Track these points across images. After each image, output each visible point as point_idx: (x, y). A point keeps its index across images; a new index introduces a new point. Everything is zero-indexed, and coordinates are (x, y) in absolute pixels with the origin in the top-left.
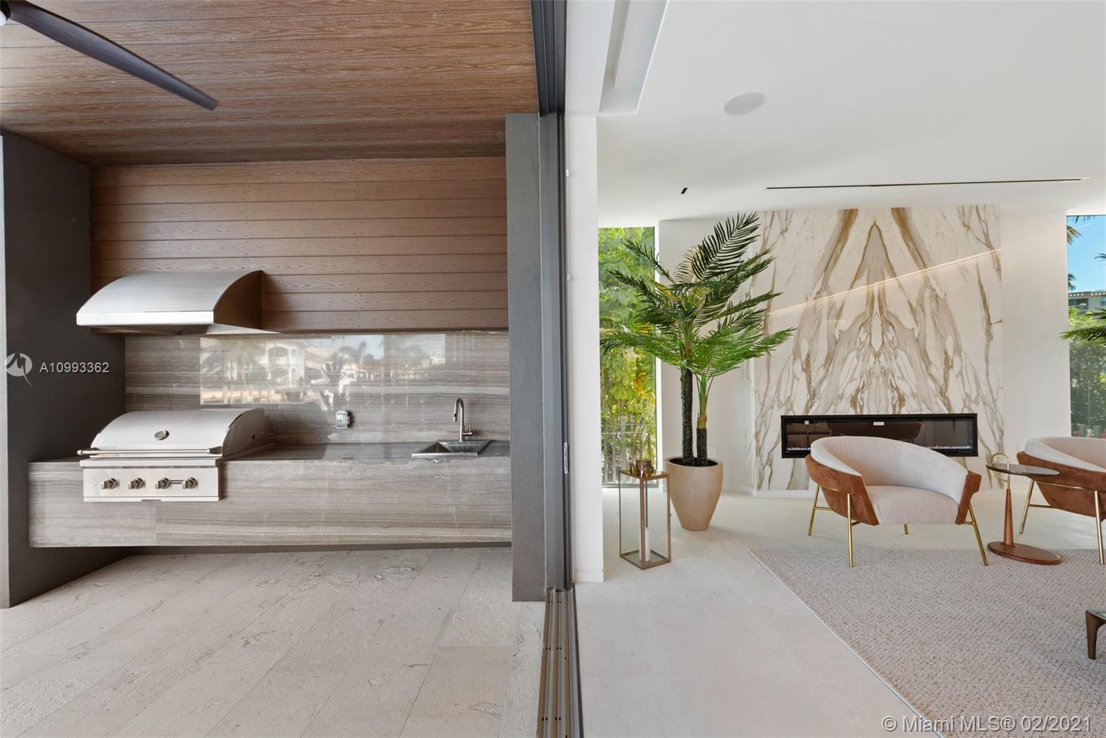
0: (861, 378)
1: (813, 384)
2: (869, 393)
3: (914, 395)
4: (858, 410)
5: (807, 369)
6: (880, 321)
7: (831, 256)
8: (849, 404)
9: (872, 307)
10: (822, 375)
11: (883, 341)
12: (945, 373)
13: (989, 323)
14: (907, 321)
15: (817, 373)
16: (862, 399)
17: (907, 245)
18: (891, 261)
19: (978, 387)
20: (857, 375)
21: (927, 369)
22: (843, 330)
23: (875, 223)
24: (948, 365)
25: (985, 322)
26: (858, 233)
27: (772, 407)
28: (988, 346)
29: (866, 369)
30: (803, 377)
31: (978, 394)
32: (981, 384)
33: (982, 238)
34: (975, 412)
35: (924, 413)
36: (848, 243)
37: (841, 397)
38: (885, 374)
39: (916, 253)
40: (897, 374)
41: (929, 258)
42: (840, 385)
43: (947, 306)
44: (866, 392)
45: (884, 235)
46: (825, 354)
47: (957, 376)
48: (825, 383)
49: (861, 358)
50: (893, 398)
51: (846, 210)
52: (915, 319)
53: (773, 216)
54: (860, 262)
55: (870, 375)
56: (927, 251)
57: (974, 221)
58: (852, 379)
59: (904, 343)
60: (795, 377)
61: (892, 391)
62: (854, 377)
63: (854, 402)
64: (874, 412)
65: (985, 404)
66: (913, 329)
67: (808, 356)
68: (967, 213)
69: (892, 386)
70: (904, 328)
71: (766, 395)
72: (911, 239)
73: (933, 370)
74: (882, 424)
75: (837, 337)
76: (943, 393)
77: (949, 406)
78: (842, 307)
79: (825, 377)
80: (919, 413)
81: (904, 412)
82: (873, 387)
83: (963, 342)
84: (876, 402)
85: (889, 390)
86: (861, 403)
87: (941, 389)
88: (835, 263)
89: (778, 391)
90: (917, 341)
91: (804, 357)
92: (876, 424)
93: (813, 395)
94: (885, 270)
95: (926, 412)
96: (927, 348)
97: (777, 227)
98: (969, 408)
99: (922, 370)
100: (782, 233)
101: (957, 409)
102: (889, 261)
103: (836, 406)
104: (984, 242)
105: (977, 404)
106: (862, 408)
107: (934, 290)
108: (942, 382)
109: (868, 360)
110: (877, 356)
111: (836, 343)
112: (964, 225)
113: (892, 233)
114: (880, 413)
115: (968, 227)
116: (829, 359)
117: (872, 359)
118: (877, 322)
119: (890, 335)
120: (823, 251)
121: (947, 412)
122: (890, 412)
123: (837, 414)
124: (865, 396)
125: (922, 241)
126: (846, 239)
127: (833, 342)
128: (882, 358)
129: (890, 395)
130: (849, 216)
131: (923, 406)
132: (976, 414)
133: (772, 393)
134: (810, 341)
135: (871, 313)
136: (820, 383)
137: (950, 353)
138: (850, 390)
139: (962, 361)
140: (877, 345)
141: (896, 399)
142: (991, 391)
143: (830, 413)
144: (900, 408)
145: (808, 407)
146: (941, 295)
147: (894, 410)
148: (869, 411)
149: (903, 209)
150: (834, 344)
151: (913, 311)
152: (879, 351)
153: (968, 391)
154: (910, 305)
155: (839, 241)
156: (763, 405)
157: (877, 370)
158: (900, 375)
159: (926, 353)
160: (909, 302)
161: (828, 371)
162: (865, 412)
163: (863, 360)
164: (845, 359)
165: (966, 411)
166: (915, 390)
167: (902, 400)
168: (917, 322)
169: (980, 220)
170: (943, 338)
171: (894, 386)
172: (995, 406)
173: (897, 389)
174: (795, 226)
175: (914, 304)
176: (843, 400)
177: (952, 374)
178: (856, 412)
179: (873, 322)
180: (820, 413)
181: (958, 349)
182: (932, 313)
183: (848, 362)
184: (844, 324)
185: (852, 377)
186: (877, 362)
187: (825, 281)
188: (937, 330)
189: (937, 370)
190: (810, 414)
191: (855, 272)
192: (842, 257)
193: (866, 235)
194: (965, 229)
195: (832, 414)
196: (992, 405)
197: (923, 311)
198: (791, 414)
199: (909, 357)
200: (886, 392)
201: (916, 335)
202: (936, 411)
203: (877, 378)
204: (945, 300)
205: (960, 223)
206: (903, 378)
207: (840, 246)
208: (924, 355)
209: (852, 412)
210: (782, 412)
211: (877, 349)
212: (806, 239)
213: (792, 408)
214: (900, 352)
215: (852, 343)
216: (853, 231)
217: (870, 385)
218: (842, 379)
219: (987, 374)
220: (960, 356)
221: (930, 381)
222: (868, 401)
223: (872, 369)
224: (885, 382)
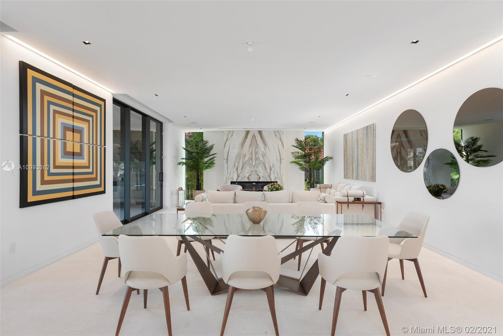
1: (239, 174)
3: (263, 177)
5: (237, 170)
6: (255, 158)
7: (243, 142)
10: (241, 171)
13: (281, 159)
14: (261, 158)
15: (239, 171)
17: (262, 140)
19: (278, 175)
20: (249, 172)
23: (254, 134)
24: (271, 170)
26: (250, 137)
27: (228, 179)
28: (280, 165)
29: (251, 170)
30: (236, 172)
31: (278, 177)
33: (280, 139)
37: (245, 177)
38: (256, 171)
39: (264, 142)
40: (259, 171)
41: (267, 143)
45: (256, 137)
46: (241, 166)
49: (250, 168)
53: (229, 132)
55: (252, 172)
56: (266, 141)
57: (278, 135)
58: (248, 173)
59: (261, 164)
60: (234, 172)
63: (248, 178)
64: (253, 181)
67: (237, 167)
68: (276, 132)
70: (261, 160)
71: (227, 176)
72: (263, 138)
73: (267, 171)
75: (244, 162)
76: (269, 176)
77: (271, 179)
78: (246, 154)
79: (241, 172)
80: (263, 181)
81: (260, 181)
82: (253, 175)
83: (274, 164)
88: (244, 144)
89: (230, 175)
90: (264, 163)
91: (236, 167)
92: (253, 184)
93: (238, 177)
94: (256, 146)
95: (265, 181)
97: (230, 135)
98: (276, 180)
99: (265, 171)
100: (231, 136)
101: (273, 180)
102: (257, 143)
103: (244, 179)
105: (278, 179)
108: (269, 173)
110: (254, 167)
113: (258, 137)
115: (276, 136)
116: (243, 167)
117: (253, 168)
119: (257, 162)
120: (241, 141)
121: (270, 181)
122: (257, 181)
123: (244, 181)
124: (251, 177)
125: (265, 139)
126: (247, 138)
128: (255, 167)
129: (257, 176)
130: (248, 132)
131: (265, 179)
132: (277, 182)
133: (228, 176)
134: (238, 163)
135: (253, 156)
137: (271, 167)
138: (247, 175)
139: (274, 169)
140: (254, 164)
141: (258, 178)
142: (281, 176)
143: (242, 181)
145: (237, 180)
149: (261, 131)
150: (244, 164)
153: (275, 176)
155: (245, 139)
156: (226, 179)
157: (254, 170)
159: (266, 166)
161: (242, 170)
162: (251, 181)
164: (246, 168)
166: (263, 175)
167: (260, 178)
170: (270, 163)
173: (259, 175)
174: (234, 135)
176: (246, 178)
177: (272, 172)
179: (253, 159)
180: (240, 181)
184: (246, 159)
188: (268, 161)
189: (268, 171)
192: (246, 142)
193: (252, 137)
194: (275, 136)
196: (281, 179)
198: (233, 181)
199: (262, 167)
200: (256, 176)
202: (268, 181)
205: (274, 135)
206: (260, 172)
208: (265, 167)
209: (248, 181)
210: (231, 180)
211: (254, 165)
212: (237, 138)
213: (233, 180)
214: (259, 166)
215: (248, 164)
216: (249, 136)
217: (252, 174)
218: (245, 173)
219: (280, 172)
220: (274, 167)
221: (266, 173)
222: (252, 177)
223: (253, 170)
224: (256, 173)
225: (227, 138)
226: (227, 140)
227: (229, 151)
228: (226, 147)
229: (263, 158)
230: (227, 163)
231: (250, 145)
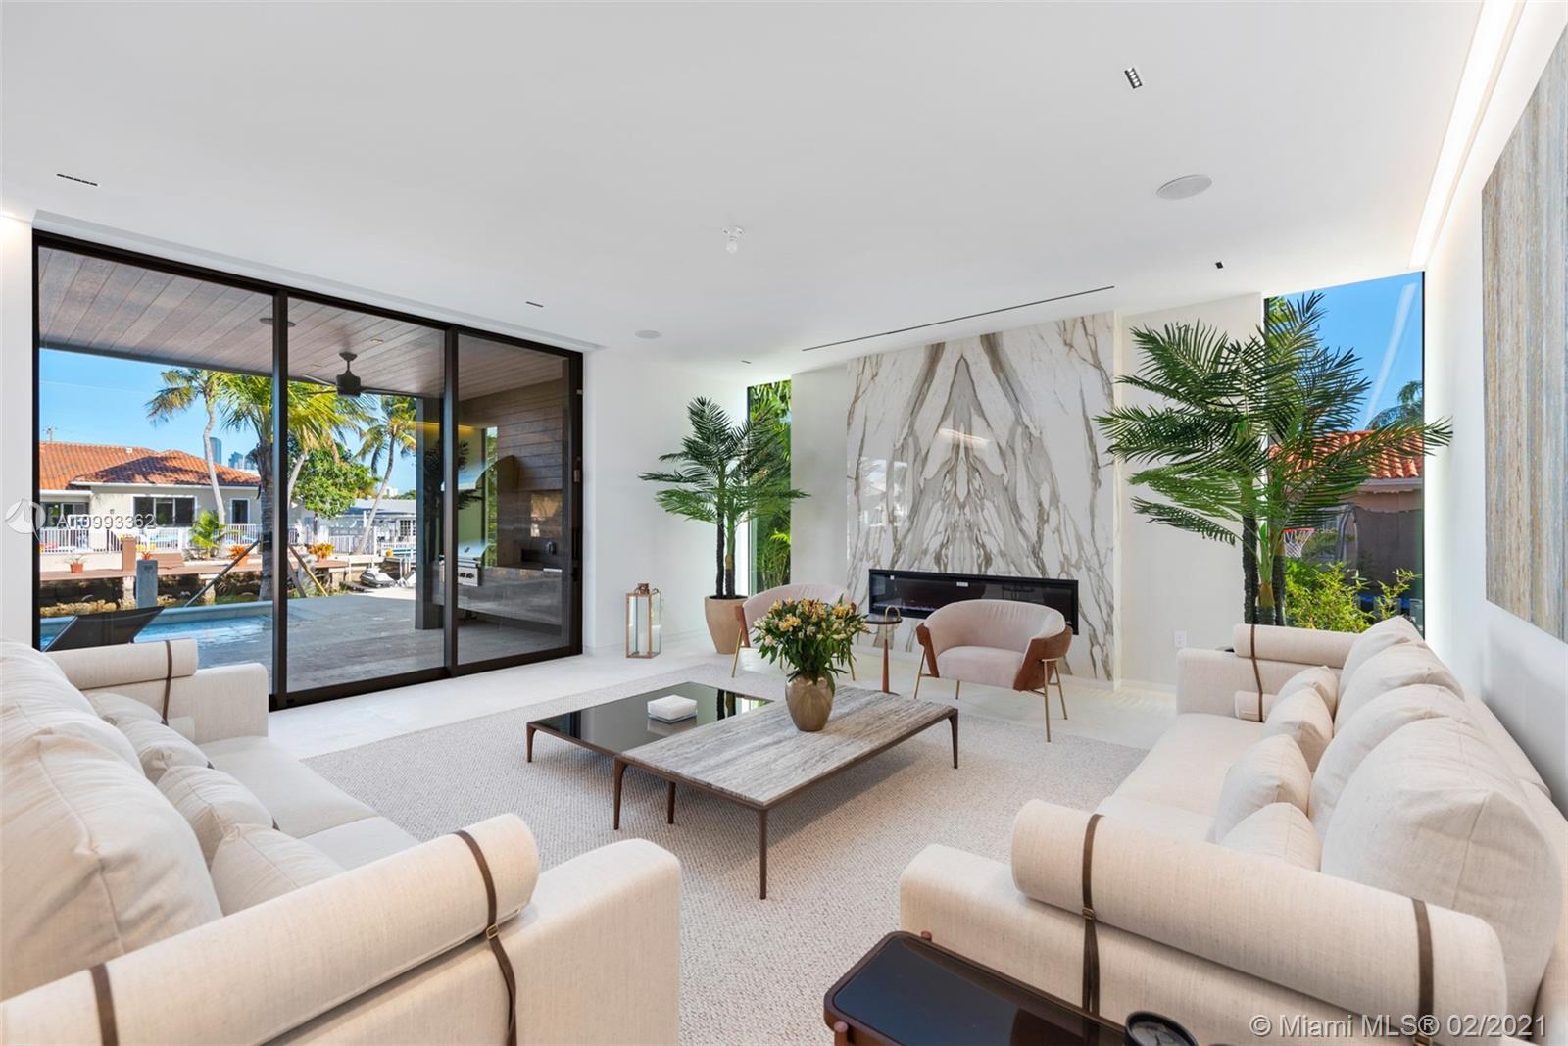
0: (946, 531)
1: (899, 537)
2: (953, 549)
3: (1002, 554)
4: (942, 567)
5: (893, 520)
6: (966, 467)
7: (918, 397)
8: (933, 561)
9: (958, 453)
10: (907, 527)
11: (969, 491)
12: (1039, 529)
13: (1096, 466)
14: (995, 465)
15: (903, 525)
16: (946, 556)
17: (998, 376)
18: (979, 397)
19: (1080, 548)
20: (941, 529)
21: (1017, 522)
22: (928, 478)
23: (962, 356)
24: (1042, 519)
25: (1091, 464)
26: (944, 370)
27: (862, 560)
28: (1094, 496)
29: (951, 523)
30: (889, 529)
31: (1080, 556)
32: (1084, 544)
33: (1089, 358)
34: (1075, 579)
35: (1013, 575)
36: (934, 382)
37: (925, 552)
38: (970, 528)
39: (1007, 385)
40: (984, 528)
41: (1022, 388)
42: (925, 536)
43: (1042, 446)
44: (950, 548)
45: (972, 368)
46: (910, 505)
47: (1054, 533)
48: (910, 537)
49: (946, 510)
50: (979, 556)
51: (933, 346)
52: (1005, 464)
53: (865, 362)
54: (945, 401)
55: (954, 530)
56: (1019, 382)
57: (1079, 337)
58: (936, 533)
59: (992, 492)
60: (882, 530)
61: (978, 548)
62: (939, 530)
63: (938, 559)
64: (958, 572)
65: (1089, 569)
66: (1002, 476)
67: (895, 507)
68: (1069, 327)
69: (977, 541)
70: (994, 474)
71: (856, 547)
72: (1002, 369)
73: (1025, 525)
74: (966, 585)
75: (923, 486)
76: (1035, 553)
77: (1042, 567)
78: (928, 450)
79: (910, 530)
80: (1007, 575)
81: (991, 572)
82: (957, 543)
83: (1062, 491)
84: (960, 559)
85: (974, 548)
86: (945, 560)
87: (1034, 548)
88: (922, 405)
89: (867, 543)
90: (1006, 489)
91: (891, 508)
92: (959, 584)
93: (899, 549)
94: (972, 410)
95: (1015, 574)
96: (1018, 497)
97: (868, 372)
98: (1068, 573)
99: (1012, 525)
100: (873, 379)
101: (1054, 573)
102: (976, 397)
103: (920, 562)
104: (1092, 362)
105: (1078, 567)
106: (945, 566)
107: (1027, 427)
108: (1034, 539)
109: (953, 513)
110: (962, 507)
111: (921, 492)
112: (1066, 344)
113: (981, 364)
114: (965, 573)
115: (1071, 346)
116: (914, 510)
117: (957, 511)
118: (962, 469)
119: (977, 484)
120: (910, 393)
121: (1040, 577)
122: (976, 572)
123: (921, 571)
124: (949, 551)
125: (1015, 371)
126: (933, 377)
127: (917, 493)
128: (967, 509)
129: (975, 553)
130: (936, 351)
131: (1013, 568)
132: (1077, 582)
133: (861, 544)
135: (957, 459)
136: (905, 537)
137: (1046, 505)
138: (934, 545)
139: (1059, 514)
140: (962, 494)
141: (982, 557)
142: (1097, 553)
143: (914, 569)
144: (986, 568)
145: (894, 562)
146: (1035, 433)
147: (980, 570)
148: (953, 569)
149: (993, 334)
150: (919, 494)
151: (1002, 453)
152: (965, 502)
153: (1067, 552)
154: (999, 447)
155: (925, 380)
156: (853, 557)
157: (962, 523)
158: (986, 530)
159: (1016, 501)
160: (998, 444)
161: (913, 523)
162: (949, 571)
163: (948, 512)
164: (930, 510)
165: (1064, 577)
166: (1003, 548)
167: (988, 560)
168: (1006, 467)
169: (1086, 334)
170: (1037, 486)
171: (980, 541)
172: (1103, 572)
173: (983, 546)
174: (884, 371)
175: (1003, 445)
176: (928, 556)
177: (1047, 530)
178: (940, 569)
179: (959, 469)
180: (905, 568)
181: (1055, 499)
182: (1024, 454)
183: (933, 513)
184: (932, 469)
185: (936, 531)
186: (962, 515)
187: (912, 427)
188: (1029, 476)
189: (1030, 525)
190: (895, 569)
191: (942, 412)
192: (929, 397)
193: (953, 371)
194: (1067, 349)
195: (916, 570)
196: (1099, 572)
197: (1014, 453)
198: (878, 567)
199: (997, 508)
200: (971, 549)
201: (1006, 482)
202: (1028, 575)
203: (962, 532)
204: (1040, 439)
205: (1060, 341)
206: (989, 533)
207: (926, 385)
208: (1015, 509)
209: (935, 570)
210: (870, 565)
211: (962, 500)
212: (895, 382)
213: (879, 562)
214: (987, 503)
215: (937, 493)
216: (940, 369)
217: (954, 540)
218: (926, 533)
219: (1092, 530)
220: (1058, 507)
221: (1020, 538)
222: (953, 557)
223: (956, 521)
224: (970, 539)
225: (858, 389)
226: (856, 399)
227: (863, 441)
228: (852, 426)
229: (1004, 461)
230: (857, 491)
231: (945, 408)
